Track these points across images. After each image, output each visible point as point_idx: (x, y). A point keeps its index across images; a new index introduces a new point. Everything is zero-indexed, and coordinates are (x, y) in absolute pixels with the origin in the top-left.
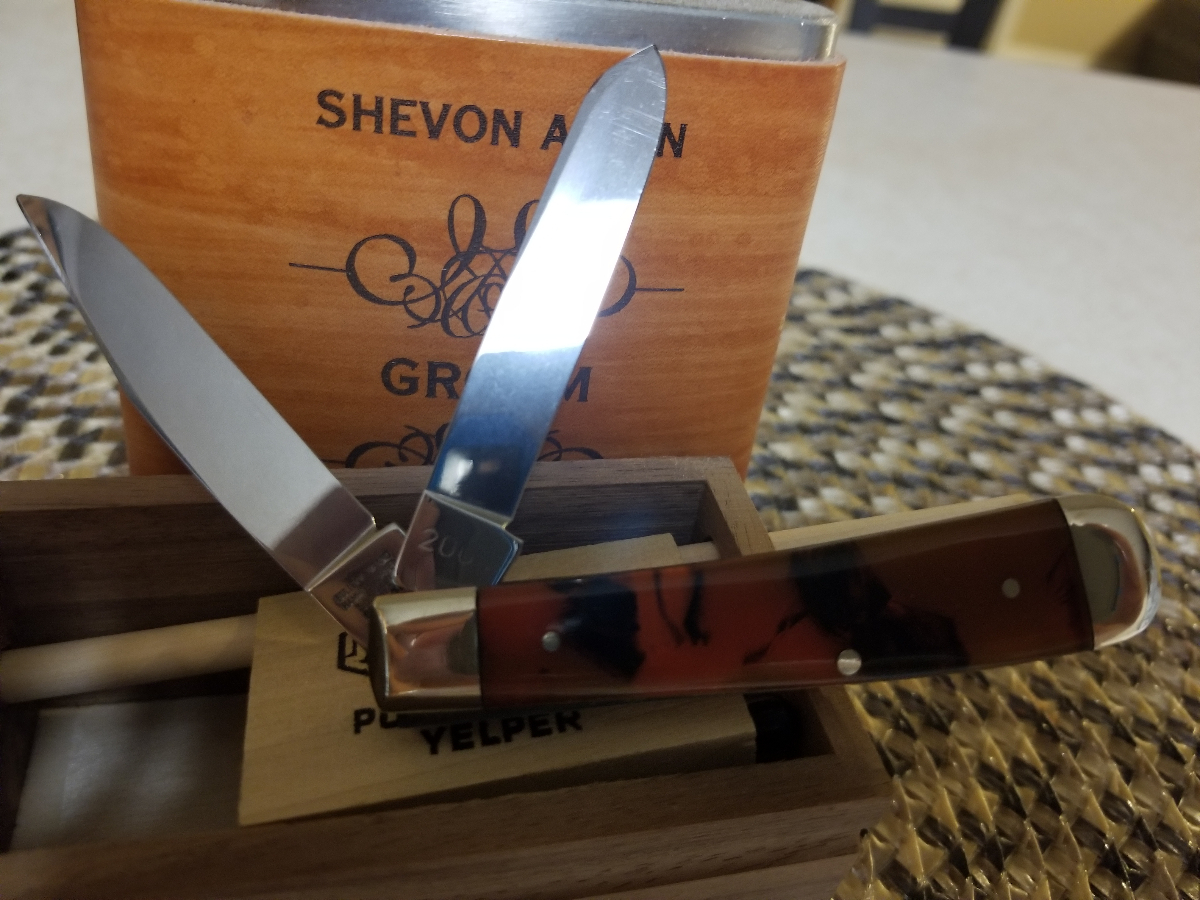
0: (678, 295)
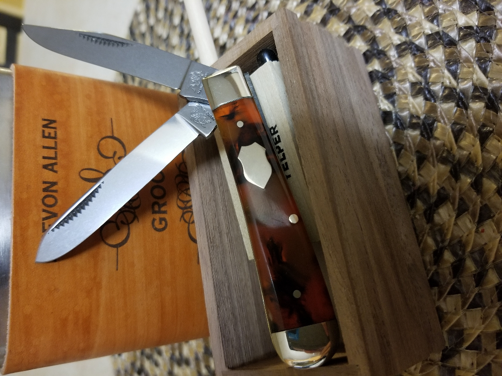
0: (113, 120)
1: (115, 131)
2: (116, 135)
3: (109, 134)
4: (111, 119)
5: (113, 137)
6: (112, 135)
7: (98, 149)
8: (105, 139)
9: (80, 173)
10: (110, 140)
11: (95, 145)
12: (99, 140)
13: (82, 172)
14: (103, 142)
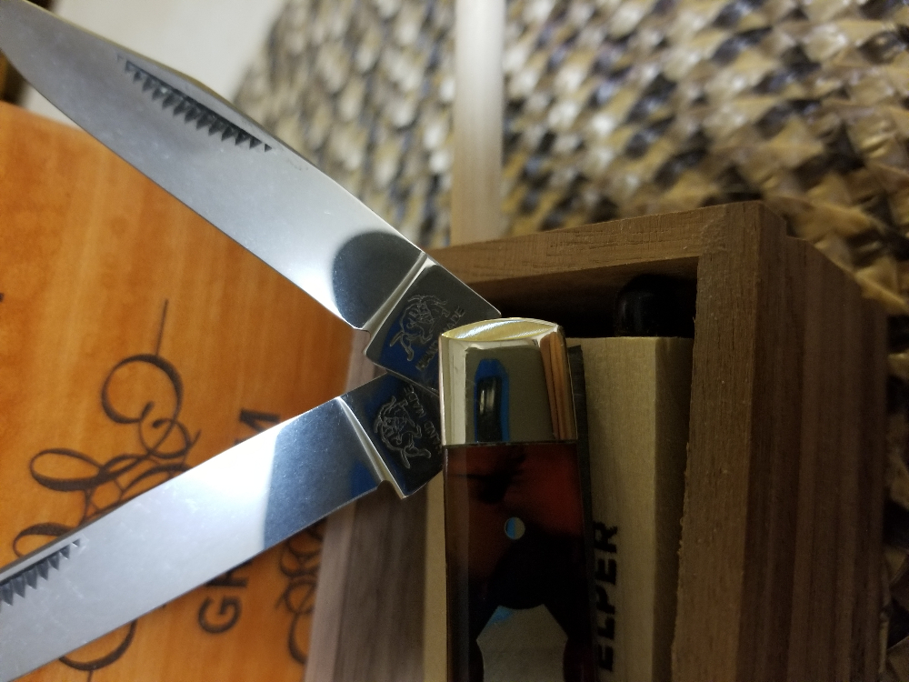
0: (172, 308)
1: (166, 343)
2: (165, 354)
3: (147, 350)
4: (167, 303)
5: (154, 360)
6: (154, 354)
7: (104, 395)
8: (130, 365)
9: (33, 460)
10: (144, 368)
11: (98, 378)
12: (112, 363)
13: (39, 460)
14: (123, 372)
